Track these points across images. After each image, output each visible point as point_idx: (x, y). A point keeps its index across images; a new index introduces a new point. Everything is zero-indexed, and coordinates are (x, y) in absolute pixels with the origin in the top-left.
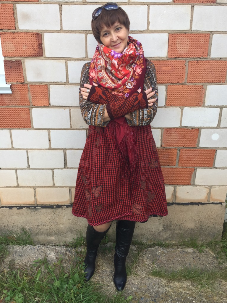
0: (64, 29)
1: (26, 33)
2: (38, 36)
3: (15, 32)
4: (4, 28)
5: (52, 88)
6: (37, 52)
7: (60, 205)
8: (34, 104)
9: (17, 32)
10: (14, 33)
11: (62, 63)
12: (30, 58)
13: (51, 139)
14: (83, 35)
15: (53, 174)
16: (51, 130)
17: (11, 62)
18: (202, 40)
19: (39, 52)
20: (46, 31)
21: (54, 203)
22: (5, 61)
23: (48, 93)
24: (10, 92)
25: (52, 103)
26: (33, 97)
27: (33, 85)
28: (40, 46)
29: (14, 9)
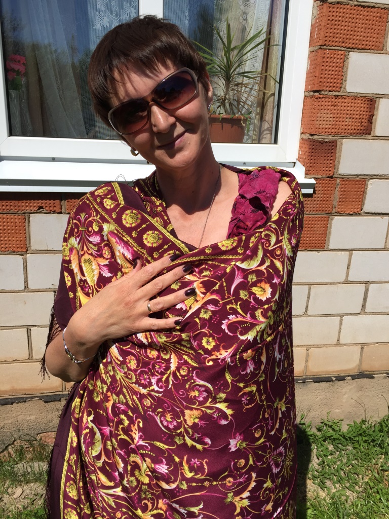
1: (355, 97)
2: (371, 102)
3: (338, 96)
4: (324, 88)
5: (372, 184)
6: (364, 128)
7: (342, 375)
8: (339, 210)
9: (342, 96)
10: (337, 98)
12: (351, 137)
13: (351, 267)
15: (341, 324)
16: (354, 252)
17: (322, 143)
19: (365, 130)
20: (384, 96)
21: (333, 372)
23: (364, 192)
24: (310, 191)
25: (367, 207)
26: (340, 198)
27: (346, 179)
28: (370, 120)
29: (345, 59)
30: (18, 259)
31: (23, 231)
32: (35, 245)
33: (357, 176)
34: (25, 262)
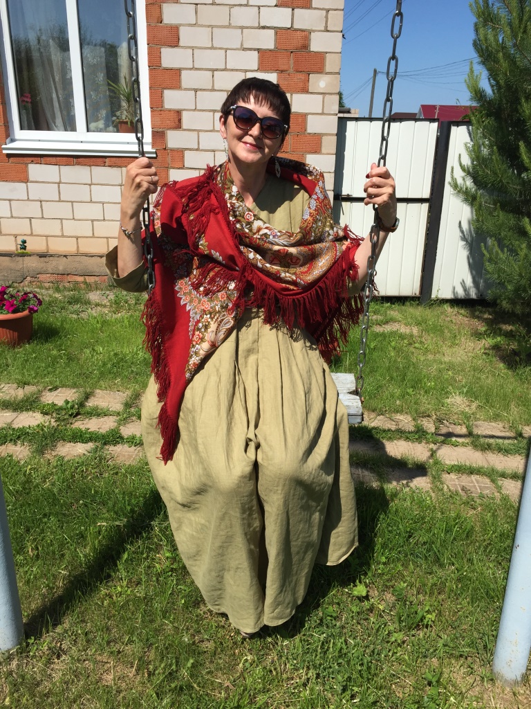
0: (198, 108)
1: (170, 110)
2: (179, 113)
4: (154, 107)
5: (187, 153)
8: (172, 166)
9: (163, 110)
10: (161, 110)
11: (195, 134)
12: (171, 130)
14: (212, 113)
17: (158, 132)
18: (300, 120)
19: (178, 126)
20: (185, 110)
22: (152, 131)
23: (183, 157)
24: (155, 155)
25: (186, 165)
26: (171, 160)
27: (172, 150)
28: (180, 120)
29: (162, 93)
30: (24, 185)
31: (26, 172)
32: (31, 178)
33: (178, 149)
34: (27, 186)
